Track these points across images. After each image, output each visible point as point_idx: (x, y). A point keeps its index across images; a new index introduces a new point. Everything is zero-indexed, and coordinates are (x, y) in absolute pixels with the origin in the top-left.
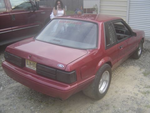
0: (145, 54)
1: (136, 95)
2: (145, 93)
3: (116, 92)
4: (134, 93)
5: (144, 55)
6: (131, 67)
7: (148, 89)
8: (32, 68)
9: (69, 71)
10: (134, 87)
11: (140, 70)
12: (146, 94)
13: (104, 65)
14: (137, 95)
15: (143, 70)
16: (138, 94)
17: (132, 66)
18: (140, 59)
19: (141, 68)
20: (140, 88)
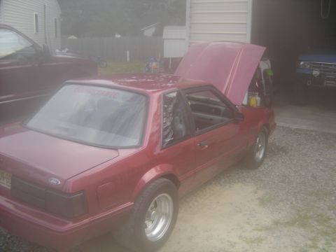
0: (275, 159)
1: (231, 245)
2: (252, 242)
3: (190, 239)
4: (228, 241)
5: (271, 161)
6: (237, 187)
7: (260, 233)
8: (6, 186)
9: (70, 191)
10: (232, 229)
11: (255, 192)
12: (253, 245)
13: (157, 181)
14: (233, 245)
15: (261, 193)
16: (235, 243)
17: (240, 184)
18: (261, 168)
19: (257, 189)
20: (244, 232)
